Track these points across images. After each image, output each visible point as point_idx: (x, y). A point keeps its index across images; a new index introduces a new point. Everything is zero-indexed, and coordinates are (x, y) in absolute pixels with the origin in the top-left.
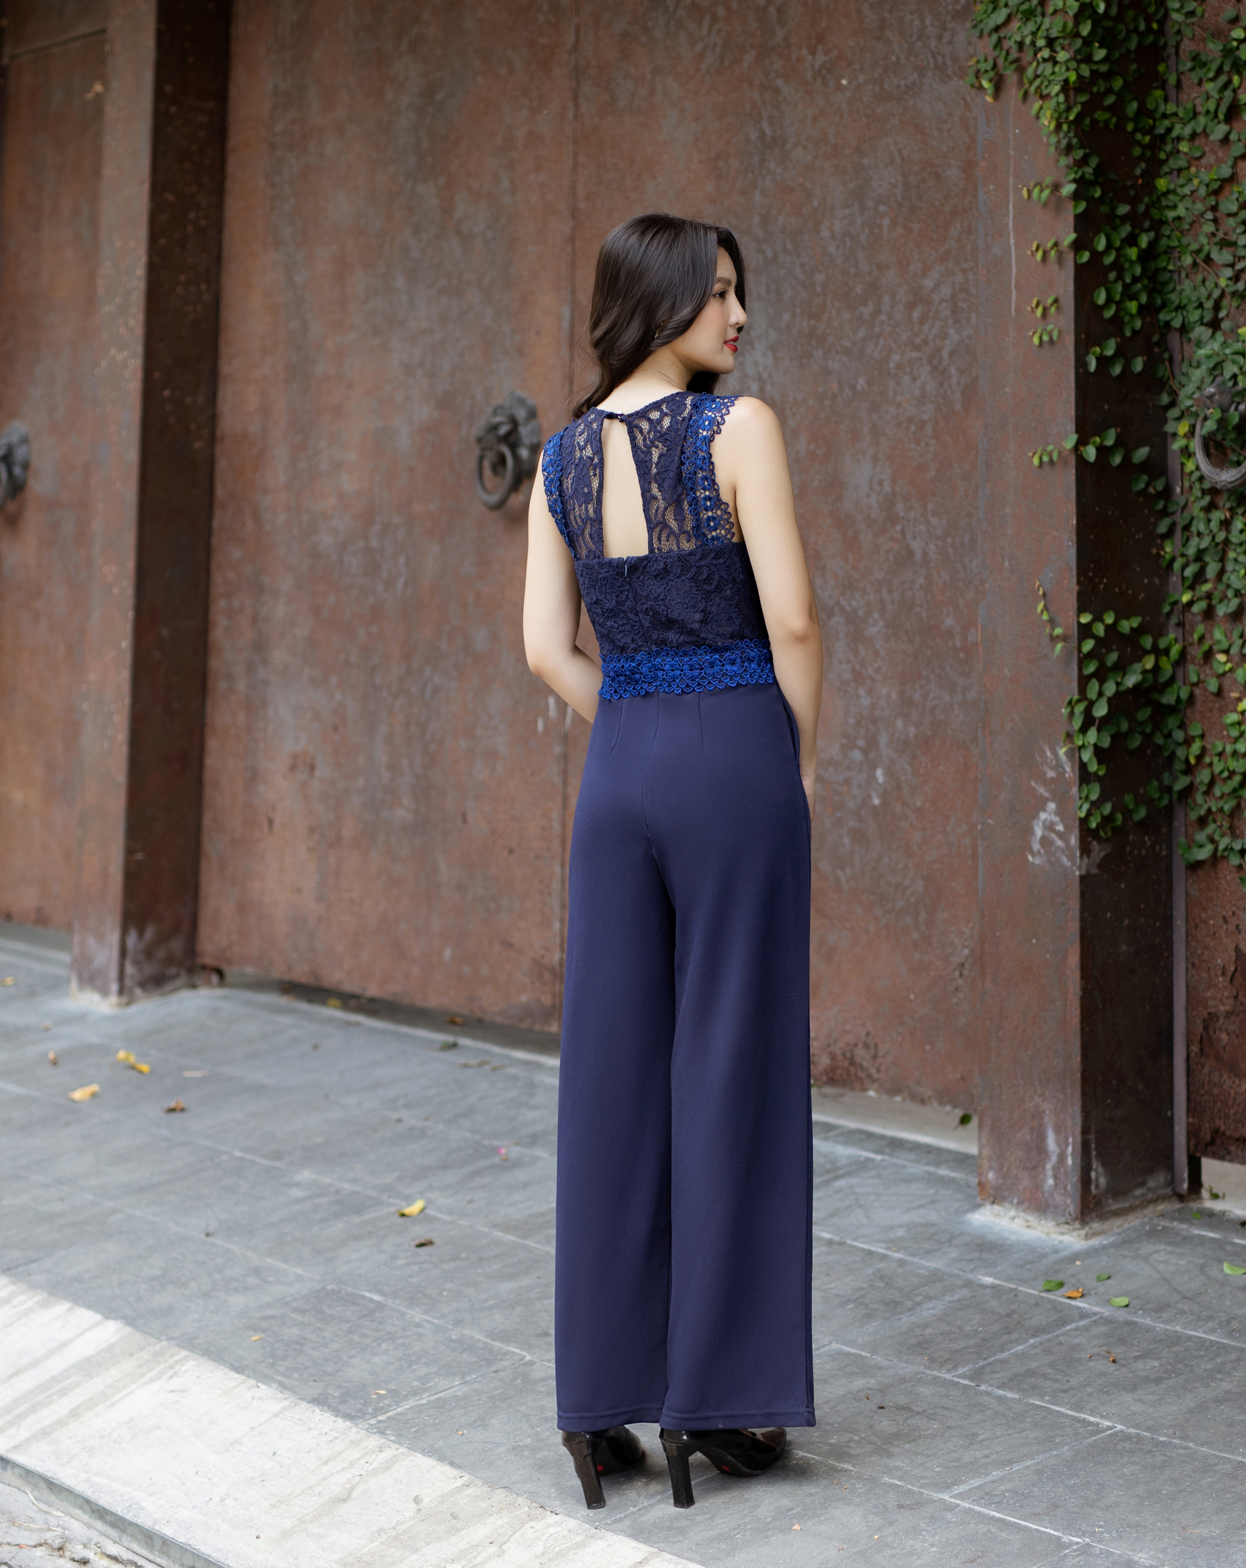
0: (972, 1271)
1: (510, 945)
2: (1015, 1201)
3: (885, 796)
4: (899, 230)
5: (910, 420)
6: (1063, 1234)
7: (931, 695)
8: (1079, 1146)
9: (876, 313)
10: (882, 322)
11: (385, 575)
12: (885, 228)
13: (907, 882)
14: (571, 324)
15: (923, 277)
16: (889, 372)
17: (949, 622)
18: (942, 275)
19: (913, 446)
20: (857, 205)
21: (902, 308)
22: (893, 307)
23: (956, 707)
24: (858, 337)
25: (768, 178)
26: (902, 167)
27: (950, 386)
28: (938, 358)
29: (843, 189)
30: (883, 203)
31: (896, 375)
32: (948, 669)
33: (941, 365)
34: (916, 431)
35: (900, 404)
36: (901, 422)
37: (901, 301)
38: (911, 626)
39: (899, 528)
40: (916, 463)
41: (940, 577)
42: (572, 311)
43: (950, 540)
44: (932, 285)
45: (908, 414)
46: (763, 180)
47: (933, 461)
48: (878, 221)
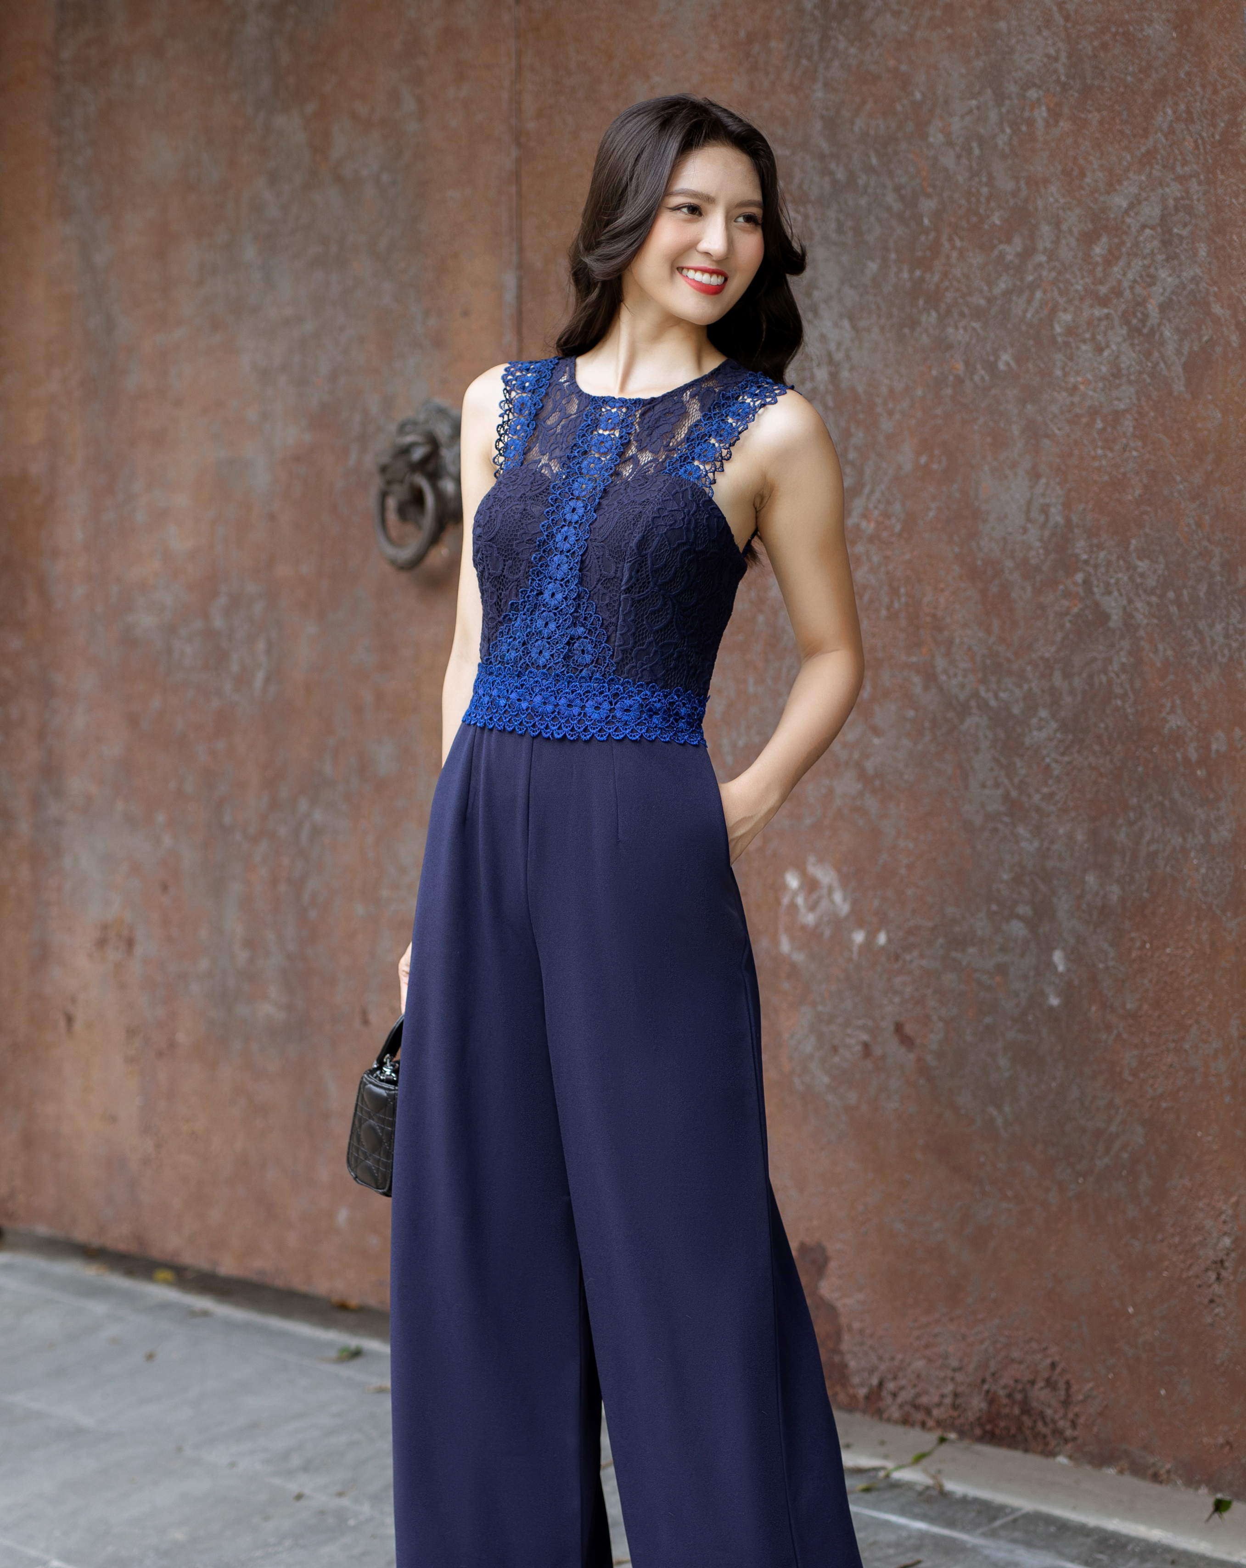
3: (1068, 992)
4: (1065, 125)
5: (1094, 412)
7: (1147, 837)
9: (1028, 253)
10: (1040, 265)
12: (1040, 123)
13: (1113, 1128)
14: (520, 298)
15: (1108, 193)
16: (1053, 340)
17: (1175, 721)
18: (1142, 188)
19: (1100, 452)
20: (989, 92)
21: (1073, 243)
22: (1057, 241)
23: (1192, 854)
24: (997, 291)
25: (836, 63)
26: (1066, 29)
27: (1162, 356)
28: (1139, 315)
29: (963, 71)
30: (1035, 85)
31: (1067, 344)
32: (1177, 795)
33: (1144, 326)
34: (1104, 429)
35: (1075, 388)
36: (1078, 416)
37: (1070, 231)
38: (1106, 728)
39: (1079, 577)
40: (1106, 478)
41: (1156, 651)
42: (520, 279)
43: (1171, 595)
44: (1125, 204)
45: (1089, 403)
46: (827, 68)
47: (1137, 473)
48: (1027, 114)
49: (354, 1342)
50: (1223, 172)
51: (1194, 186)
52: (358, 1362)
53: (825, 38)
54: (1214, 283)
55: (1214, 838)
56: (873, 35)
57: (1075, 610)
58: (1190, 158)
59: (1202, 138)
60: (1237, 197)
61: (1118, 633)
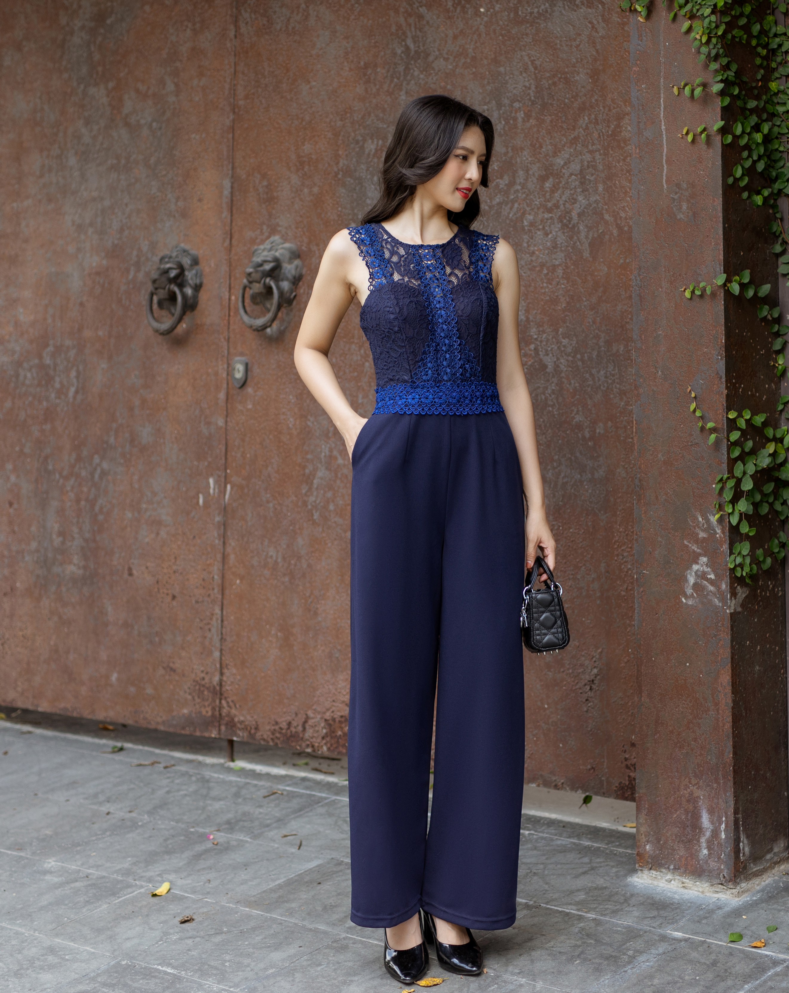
0: (660, 926)
1: (173, 670)
2: (672, 867)
4: (532, 122)
5: (542, 265)
6: (717, 892)
7: (563, 475)
8: (732, 824)
9: (511, 184)
10: (517, 191)
11: (57, 385)
12: (520, 120)
14: (232, 193)
15: (554, 157)
16: (523, 228)
17: (578, 418)
18: (571, 155)
19: (545, 285)
20: (494, 102)
21: (535, 181)
22: (526, 180)
23: (585, 483)
24: (494, 203)
25: (413, 82)
26: (535, 74)
27: (578, 239)
28: (567, 218)
29: (481, 91)
30: (518, 101)
31: (530, 231)
32: (578, 454)
33: (570, 223)
34: (548, 274)
35: (533, 253)
36: (535, 267)
37: (534, 175)
38: (544, 421)
39: (532, 347)
40: (548, 298)
41: (570, 384)
42: (232, 183)
43: (579, 356)
44: (562, 163)
45: (540, 260)
46: (408, 84)
47: (564, 296)
48: (513, 115)
49: (119, 744)
50: (612, 150)
51: (597, 156)
52: (122, 753)
53: (407, 69)
54: (606, 204)
55: (596, 476)
56: (433, 69)
57: (530, 363)
58: (596, 142)
59: (602, 132)
60: (619, 162)
61: (551, 374)
